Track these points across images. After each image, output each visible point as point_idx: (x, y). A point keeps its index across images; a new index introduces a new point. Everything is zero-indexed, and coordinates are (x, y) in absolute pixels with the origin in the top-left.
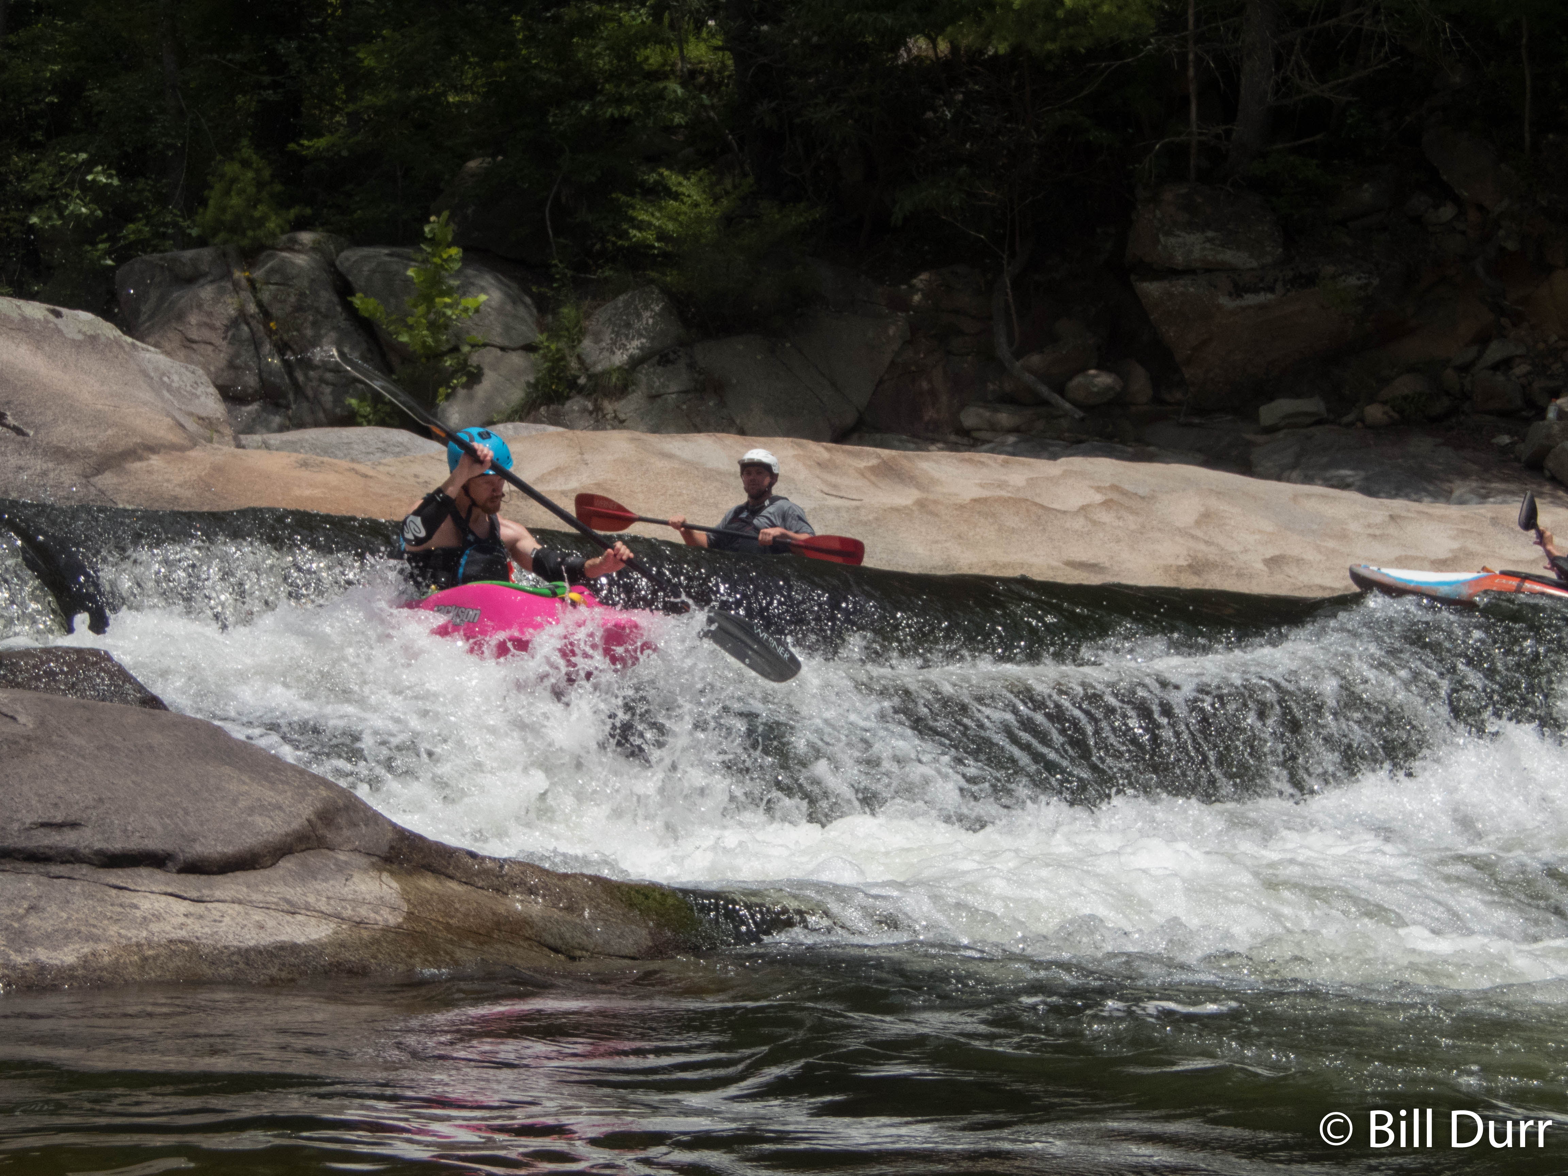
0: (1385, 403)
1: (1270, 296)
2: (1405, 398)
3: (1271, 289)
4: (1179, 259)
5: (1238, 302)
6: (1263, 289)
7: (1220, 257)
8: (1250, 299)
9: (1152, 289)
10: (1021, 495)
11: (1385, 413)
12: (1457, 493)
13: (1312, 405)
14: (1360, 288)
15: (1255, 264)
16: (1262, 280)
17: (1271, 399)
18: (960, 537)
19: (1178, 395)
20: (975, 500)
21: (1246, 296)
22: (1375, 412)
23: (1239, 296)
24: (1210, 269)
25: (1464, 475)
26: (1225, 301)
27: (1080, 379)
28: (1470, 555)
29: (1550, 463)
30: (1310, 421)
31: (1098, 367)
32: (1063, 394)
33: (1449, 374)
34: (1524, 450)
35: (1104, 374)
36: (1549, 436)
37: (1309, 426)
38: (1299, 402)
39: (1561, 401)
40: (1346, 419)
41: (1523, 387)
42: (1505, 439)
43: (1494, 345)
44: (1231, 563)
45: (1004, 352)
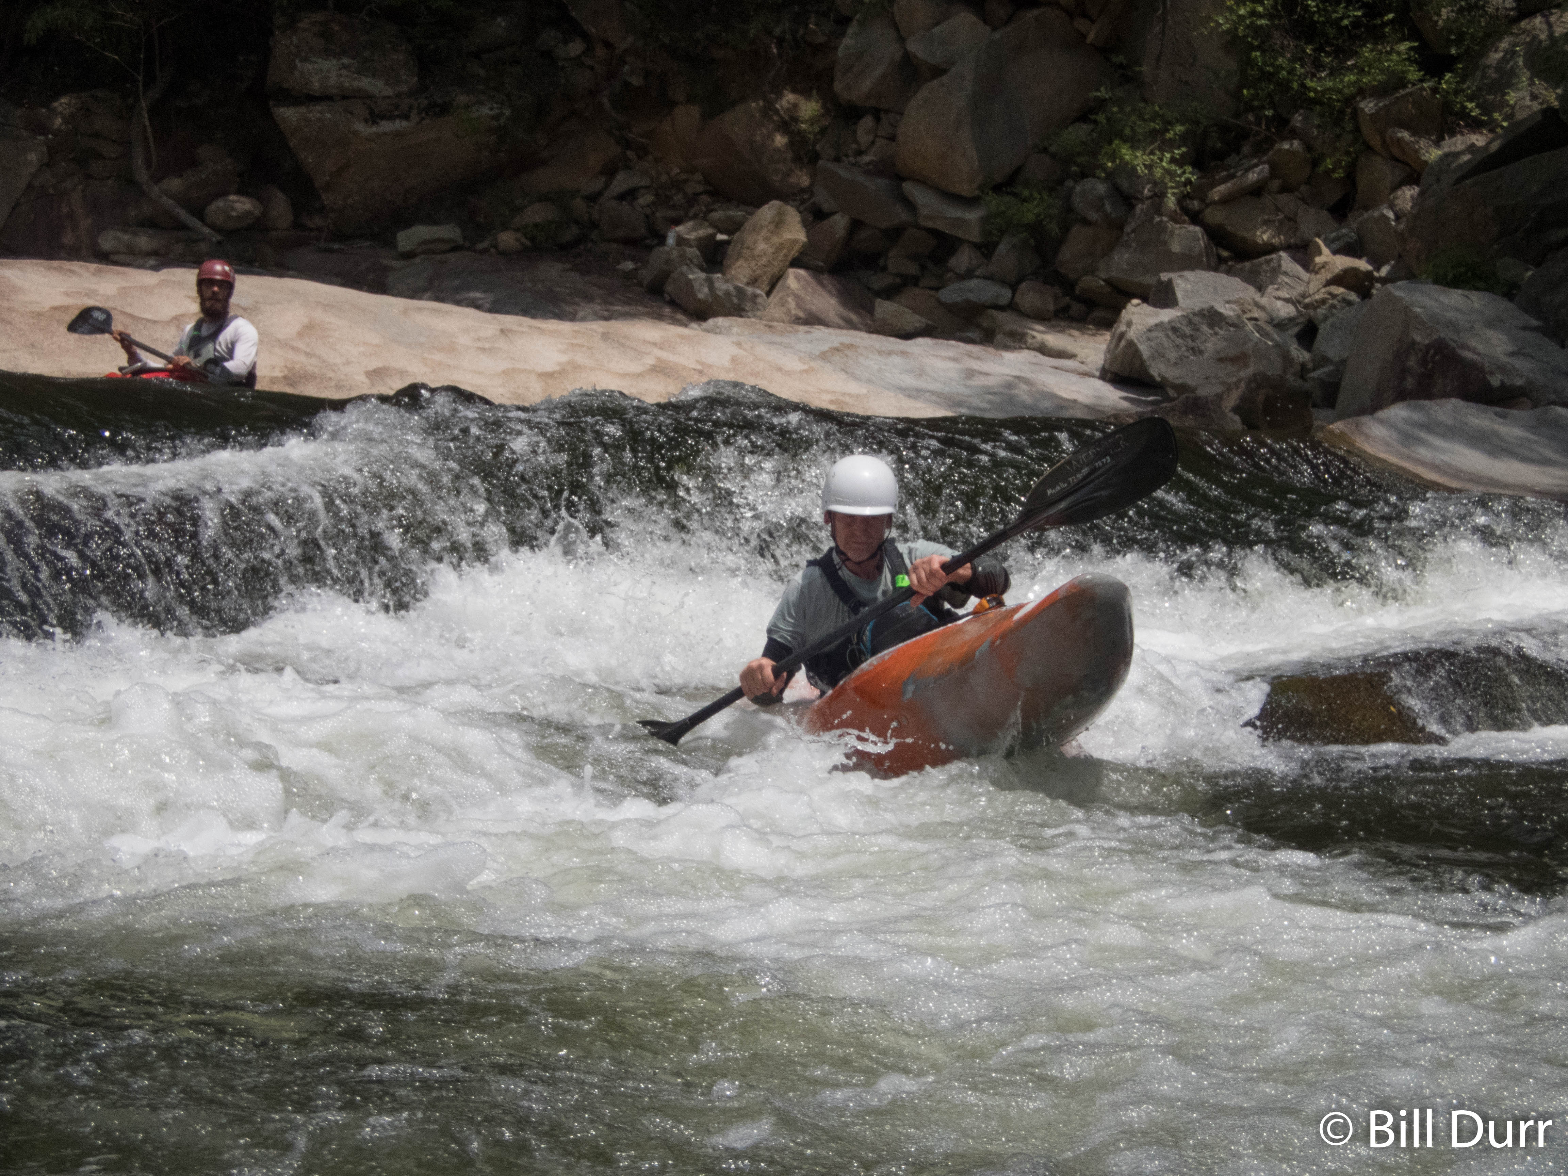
0: (517, 230)
1: (405, 124)
2: (536, 225)
3: (406, 117)
4: (316, 85)
5: (374, 129)
6: (398, 116)
7: (356, 84)
8: (386, 126)
9: (288, 114)
11: (517, 240)
12: (581, 314)
13: (449, 232)
14: (493, 118)
15: (390, 92)
16: (397, 107)
17: (409, 225)
18: (33, 346)
19: (318, 221)
21: (383, 123)
22: (508, 239)
23: (375, 122)
24: (347, 96)
25: (589, 298)
26: (361, 128)
27: (220, 203)
28: (577, 368)
29: (669, 288)
30: (446, 247)
31: (239, 192)
32: (202, 219)
33: (578, 203)
34: (647, 275)
35: (243, 199)
36: (668, 261)
37: (444, 252)
38: (435, 229)
39: (680, 229)
40: (481, 246)
41: (647, 216)
42: (629, 265)
43: (620, 176)
44: (331, 374)
45: (142, 175)
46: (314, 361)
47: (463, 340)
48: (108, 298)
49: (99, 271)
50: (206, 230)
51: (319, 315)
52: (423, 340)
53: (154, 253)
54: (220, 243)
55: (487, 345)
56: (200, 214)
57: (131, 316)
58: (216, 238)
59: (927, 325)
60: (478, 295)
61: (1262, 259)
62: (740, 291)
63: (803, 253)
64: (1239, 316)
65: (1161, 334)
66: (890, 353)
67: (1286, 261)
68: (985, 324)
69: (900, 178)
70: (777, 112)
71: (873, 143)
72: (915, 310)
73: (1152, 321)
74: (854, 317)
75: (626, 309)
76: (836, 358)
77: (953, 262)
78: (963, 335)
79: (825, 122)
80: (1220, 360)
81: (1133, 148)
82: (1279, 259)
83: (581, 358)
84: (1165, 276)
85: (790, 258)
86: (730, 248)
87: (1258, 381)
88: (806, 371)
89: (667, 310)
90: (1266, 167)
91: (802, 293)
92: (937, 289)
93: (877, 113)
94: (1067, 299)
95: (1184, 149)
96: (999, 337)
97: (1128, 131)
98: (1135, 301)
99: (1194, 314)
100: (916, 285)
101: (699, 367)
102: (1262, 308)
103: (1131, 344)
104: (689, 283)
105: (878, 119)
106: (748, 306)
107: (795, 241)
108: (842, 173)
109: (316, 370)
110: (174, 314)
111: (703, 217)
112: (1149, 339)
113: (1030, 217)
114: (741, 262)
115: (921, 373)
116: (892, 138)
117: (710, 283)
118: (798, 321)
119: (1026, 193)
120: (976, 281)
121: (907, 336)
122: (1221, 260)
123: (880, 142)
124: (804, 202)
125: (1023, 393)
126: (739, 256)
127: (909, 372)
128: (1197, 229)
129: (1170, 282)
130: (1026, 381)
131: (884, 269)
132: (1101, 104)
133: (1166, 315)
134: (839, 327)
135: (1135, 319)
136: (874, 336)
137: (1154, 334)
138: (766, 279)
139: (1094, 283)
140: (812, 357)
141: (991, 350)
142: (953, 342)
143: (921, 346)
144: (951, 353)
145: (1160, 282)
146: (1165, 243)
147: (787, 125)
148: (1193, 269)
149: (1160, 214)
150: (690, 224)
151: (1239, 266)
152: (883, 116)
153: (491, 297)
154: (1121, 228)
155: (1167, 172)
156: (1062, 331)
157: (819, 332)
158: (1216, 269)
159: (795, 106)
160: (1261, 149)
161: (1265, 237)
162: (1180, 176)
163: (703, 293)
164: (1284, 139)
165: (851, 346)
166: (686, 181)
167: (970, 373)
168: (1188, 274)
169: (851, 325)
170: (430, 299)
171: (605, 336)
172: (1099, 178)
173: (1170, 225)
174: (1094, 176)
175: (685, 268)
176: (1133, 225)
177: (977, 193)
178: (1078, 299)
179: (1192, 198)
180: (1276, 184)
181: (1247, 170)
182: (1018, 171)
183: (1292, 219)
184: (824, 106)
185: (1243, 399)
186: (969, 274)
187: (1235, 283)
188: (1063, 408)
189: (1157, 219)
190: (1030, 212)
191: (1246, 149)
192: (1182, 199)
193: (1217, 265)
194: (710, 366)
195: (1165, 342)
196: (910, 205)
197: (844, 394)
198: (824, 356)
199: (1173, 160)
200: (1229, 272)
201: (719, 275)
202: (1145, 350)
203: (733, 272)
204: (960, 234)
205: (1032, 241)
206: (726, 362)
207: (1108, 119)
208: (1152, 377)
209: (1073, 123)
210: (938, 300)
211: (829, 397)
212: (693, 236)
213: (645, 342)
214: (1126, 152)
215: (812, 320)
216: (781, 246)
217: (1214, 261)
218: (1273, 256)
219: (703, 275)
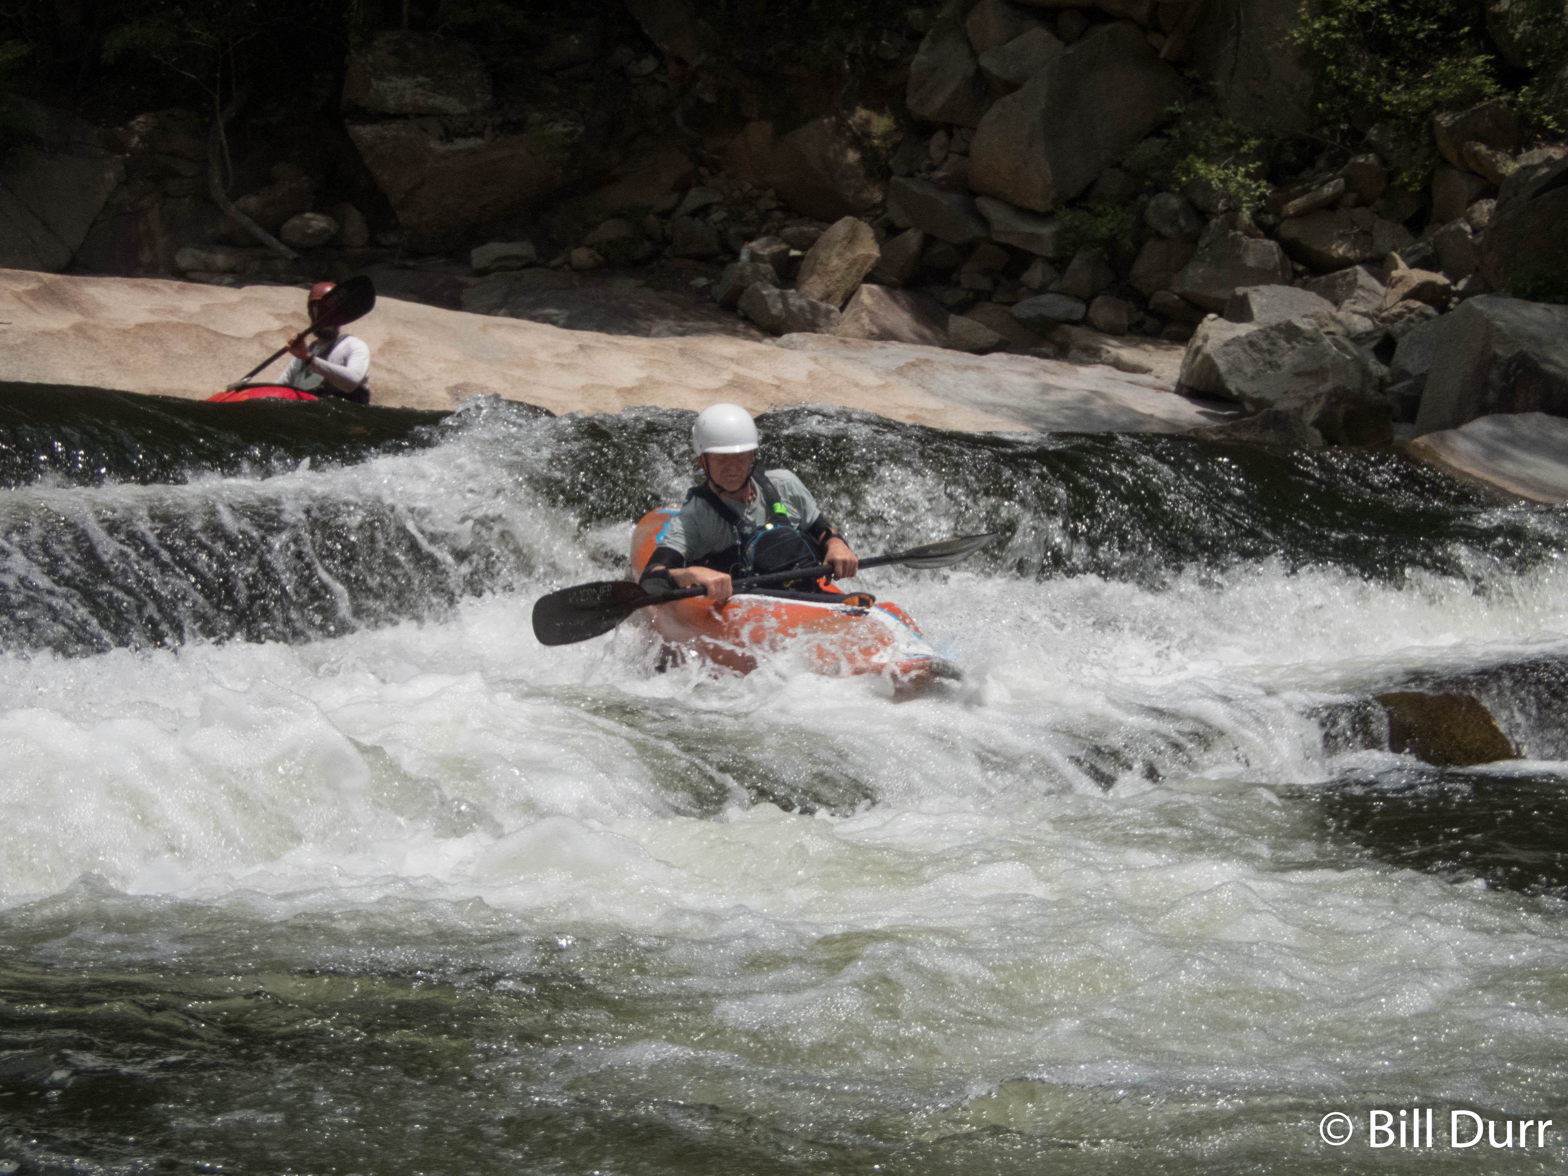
0: (590, 246)
1: (479, 141)
2: (609, 242)
3: (480, 134)
4: (391, 103)
5: (449, 146)
6: (472, 134)
7: (431, 102)
8: (461, 144)
9: (364, 132)
10: (194, 321)
11: (591, 256)
12: (655, 330)
13: (521, 248)
14: (566, 135)
15: (464, 109)
16: (471, 125)
17: (484, 243)
18: (119, 363)
19: (393, 239)
20: (141, 326)
21: (457, 141)
22: (581, 256)
23: (450, 141)
24: (421, 114)
25: (663, 314)
26: (436, 145)
27: (296, 221)
28: (656, 383)
29: (743, 303)
30: (520, 264)
31: (314, 210)
32: (278, 236)
33: (651, 219)
34: (720, 291)
35: (319, 217)
36: (742, 277)
37: (518, 269)
38: (510, 245)
39: (754, 244)
40: (554, 262)
41: (719, 232)
42: (702, 281)
43: (693, 192)
44: (412, 391)
45: (219, 194)
46: (395, 377)
47: (542, 356)
48: (191, 315)
49: (182, 289)
50: (283, 248)
51: (399, 332)
52: (503, 356)
53: (231, 271)
54: (296, 260)
55: (566, 361)
56: (277, 233)
57: (216, 334)
58: (292, 255)
59: (1001, 340)
60: (553, 311)
61: (1338, 273)
62: (814, 307)
63: (877, 268)
64: (1317, 331)
65: (1238, 349)
66: (966, 368)
67: (1363, 275)
68: (1059, 339)
69: (973, 194)
70: (849, 128)
71: (946, 158)
72: (989, 326)
73: (1230, 335)
74: (927, 332)
75: (700, 324)
76: (913, 373)
77: (1027, 277)
78: (1038, 350)
79: (898, 138)
80: (1298, 375)
81: (1208, 162)
82: (1356, 273)
83: (659, 374)
84: (1240, 291)
85: (863, 274)
86: (804, 263)
87: (1338, 395)
88: (883, 387)
89: (741, 326)
90: (1342, 180)
91: (874, 308)
92: (1011, 304)
93: (949, 129)
94: (1141, 314)
95: (1259, 163)
96: (1073, 352)
97: (1202, 146)
98: (1212, 316)
99: (1272, 328)
100: (989, 300)
101: (776, 382)
102: (1339, 322)
103: (1207, 358)
104: (763, 297)
105: (950, 135)
106: (822, 321)
107: (869, 257)
108: (915, 188)
109: (398, 386)
110: (257, 331)
111: (776, 234)
112: (1226, 354)
113: (1104, 232)
114: (814, 278)
115: (997, 388)
116: (965, 154)
117: (784, 299)
118: (872, 336)
119: (1100, 208)
120: (1050, 296)
121: (982, 351)
122: (1296, 274)
123: (953, 158)
124: (877, 217)
125: (1099, 407)
126: (812, 272)
127: (986, 386)
128: (1272, 243)
129: (1245, 297)
130: (1102, 396)
131: (957, 284)
132: (1175, 119)
133: (1243, 330)
134: (913, 342)
135: (1212, 333)
136: (949, 351)
137: (1231, 348)
138: (839, 295)
139: (1168, 297)
140: (889, 372)
141: (1066, 365)
142: (1027, 357)
143: (996, 361)
144: (1027, 368)
145: (1235, 297)
146: (1239, 257)
147: (860, 141)
148: (1267, 283)
149: (1235, 228)
150: (763, 240)
151: (1314, 280)
152: (955, 131)
153: (566, 313)
154: (1196, 242)
155: (1242, 186)
156: (1136, 346)
157: (894, 347)
158: (1291, 283)
159: (868, 121)
160: (1335, 164)
161: (1341, 251)
162: (1255, 190)
163: (777, 308)
164: (1360, 153)
165: (927, 361)
166: (759, 197)
167: (1047, 389)
168: (1263, 288)
169: (924, 341)
170: (505, 315)
171: (682, 352)
172: (1172, 192)
173: (1245, 239)
174: (1168, 191)
175: (758, 284)
176: (1207, 239)
177: (1050, 208)
178: (1151, 313)
179: (1266, 213)
180: (1351, 197)
181: (1323, 183)
182: (1091, 186)
183: (1367, 233)
184: (896, 121)
185: (1323, 414)
186: (1042, 290)
187: (1311, 297)
188: (1140, 422)
189: (1232, 233)
190: (1104, 228)
191: (1321, 163)
192: (1256, 214)
193: (1292, 279)
194: (787, 382)
195: (1242, 356)
196: (984, 221)
197: (921, 409)
198: (900, 371)
199: (1247, 175)
200: (1304, 286)
201: (792, 291)
202: (1222, 365)
203: (806, 288)
204: (1034, 249)
205: (1106, 256)
206: (803, 377)
207: (1183, 134)
208: (1229, 392)
209: (1146, 137)
210: (1012, 316)
211: (906, 412)
212: (766, 252)
213: (722, 357)
214: (1200, 167)
215: (886, 335)
216: (854, 262)
217: (1289, 276)
218: (1349, 270)
219: (776, 291)
